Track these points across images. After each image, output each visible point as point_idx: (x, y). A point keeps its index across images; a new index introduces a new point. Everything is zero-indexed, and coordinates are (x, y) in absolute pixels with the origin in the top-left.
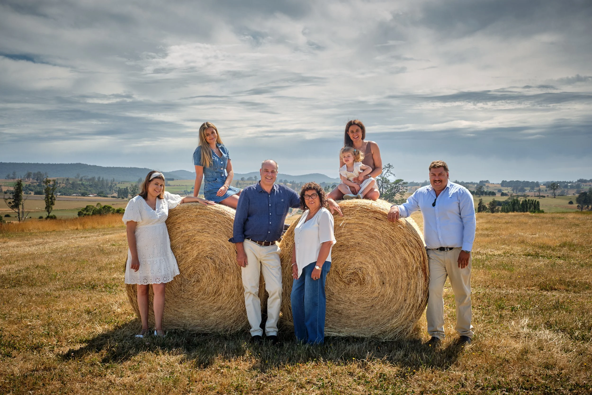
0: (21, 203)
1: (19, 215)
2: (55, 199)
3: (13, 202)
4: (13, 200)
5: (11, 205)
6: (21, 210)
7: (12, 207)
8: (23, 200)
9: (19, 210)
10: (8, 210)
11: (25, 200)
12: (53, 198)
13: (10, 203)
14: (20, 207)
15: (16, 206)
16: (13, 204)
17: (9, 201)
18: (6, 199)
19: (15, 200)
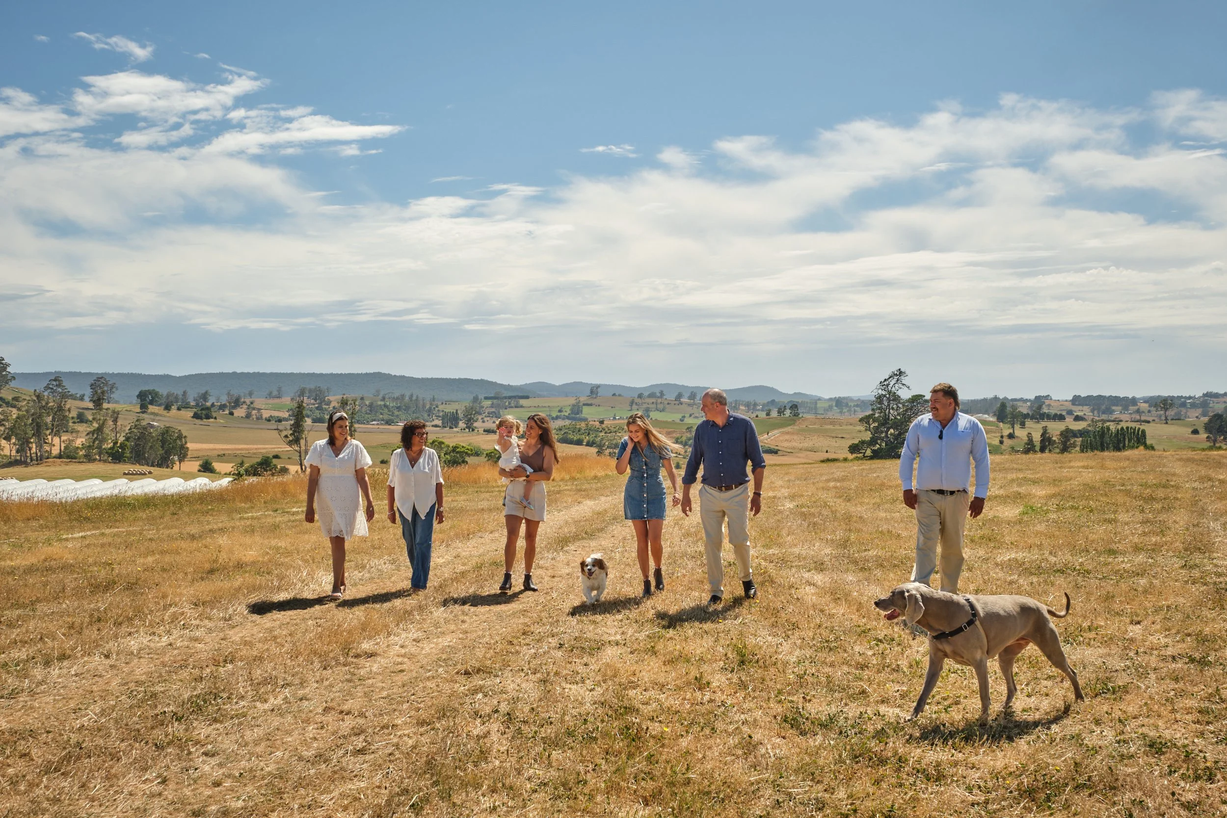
0: (304, 436)
1: (300, 456)
2: (355, 431)
3: (291, 435)
4: (291, 432)
5: (288, 439)
6: (303, 448)
7: (290, 443)
8: (306, 432)
9: (300, 447)
10: (283, 448)
11: (309, 431)
12: (353, 429)
13: (286, 436)
14: (302, 442)
15: (297, 441)
16: (291, 438)
17: (284, 433)
18: (281, 431)
19: (295, 431)
